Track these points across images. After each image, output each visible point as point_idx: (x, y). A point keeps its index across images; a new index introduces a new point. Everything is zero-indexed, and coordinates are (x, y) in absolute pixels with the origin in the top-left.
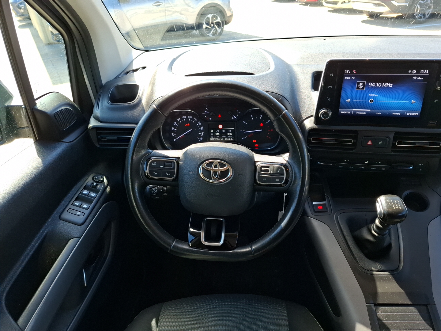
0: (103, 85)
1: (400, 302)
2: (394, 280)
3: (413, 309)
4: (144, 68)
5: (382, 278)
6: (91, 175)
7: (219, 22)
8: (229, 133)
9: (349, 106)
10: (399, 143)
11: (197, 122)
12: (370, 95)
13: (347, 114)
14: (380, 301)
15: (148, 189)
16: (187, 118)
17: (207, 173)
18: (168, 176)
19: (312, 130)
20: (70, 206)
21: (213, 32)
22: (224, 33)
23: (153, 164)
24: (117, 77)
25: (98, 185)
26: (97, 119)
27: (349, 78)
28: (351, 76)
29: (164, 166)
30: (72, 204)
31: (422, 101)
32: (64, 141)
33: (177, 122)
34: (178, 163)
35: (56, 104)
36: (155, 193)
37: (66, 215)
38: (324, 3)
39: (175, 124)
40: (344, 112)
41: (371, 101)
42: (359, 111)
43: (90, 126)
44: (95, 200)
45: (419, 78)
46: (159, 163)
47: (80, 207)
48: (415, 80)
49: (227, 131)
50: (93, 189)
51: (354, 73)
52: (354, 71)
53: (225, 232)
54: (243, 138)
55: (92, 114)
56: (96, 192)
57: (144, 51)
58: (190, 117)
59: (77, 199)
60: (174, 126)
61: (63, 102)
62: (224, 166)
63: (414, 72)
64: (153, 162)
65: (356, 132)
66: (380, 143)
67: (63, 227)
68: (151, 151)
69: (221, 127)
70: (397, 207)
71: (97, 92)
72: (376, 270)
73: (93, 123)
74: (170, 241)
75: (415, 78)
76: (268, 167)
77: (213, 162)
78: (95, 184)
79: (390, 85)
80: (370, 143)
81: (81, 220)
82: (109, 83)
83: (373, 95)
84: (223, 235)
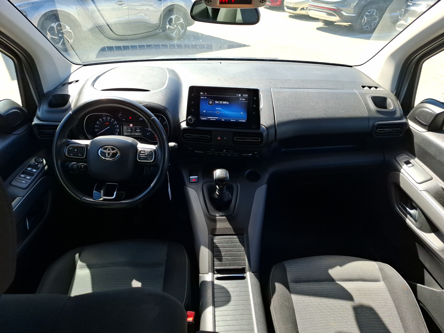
0: (45, 93)
1: (228, 233)
2: (228, 221)
3: (235, 237)
4: (77, 81)
5: (221, 220)
6: (34, 157)
7: (182, 23)
8: (138, 130)
9: (206, 115)
10: (236, 139)
11: (114, 122)
12: (217, 108)
13: (205, 120)
14: (217, 233)
15: (70, 166)
16: (106, 119)
17: (103, 154)
18: (80, 156)
19: (185, 129)
20: (17, 177)
21: (176, 32)
22: (187, 33)
23: (70, 149)
24: (56, 88)
25: (39, 164)
26: (39, 118)
27: (203, 97)
28: (204, 96)
29: (77, 150)
30: (19, 176)
31: (247, 113)
32: (14, 133)
33: (99, 121)
34: (87, 148)
35: (7, 108)
36: (75, 168)
37: (14, 183)
38: (285, 8)
39: (98, 122)
40: (203, 119)
41: (218, 112)
42: (211, 118)
43: (33, 123)
44: (36, 174)
45: (243, 99)
46: (74, 148)
47: (24, 178)
48: (241, 100)
49: (136, 129)
50: (35, 167)
51: (205, 95)
52: (206, 94)
53: (117, 191)
54: (148, 134)
55: (35, 115)
56: (37, 169)
57: (82, 66)
58: (109, 118)
59: (23, 173)
60: (97, 124)
61: (13, 106)
62: (115, 150)
63: (240, 95)
64: (70, 147)
65: (210, 131)
66: (225, 138)
67: (12, 190)
68: (70, 140)
69: (131, 125)
70: (222, 176)
71: (40, 99)
72: (218, 215)
73: (36, 121)
74: (81, 196)
75: (241, 99)
76: (144, 151)
77: (107, 148)
78: (36, 164)
79: (227, 103)
80: (219, 138)
81: (25, 186)
82: (49, 92)
83: (219, 109)
84: (115, 193)
